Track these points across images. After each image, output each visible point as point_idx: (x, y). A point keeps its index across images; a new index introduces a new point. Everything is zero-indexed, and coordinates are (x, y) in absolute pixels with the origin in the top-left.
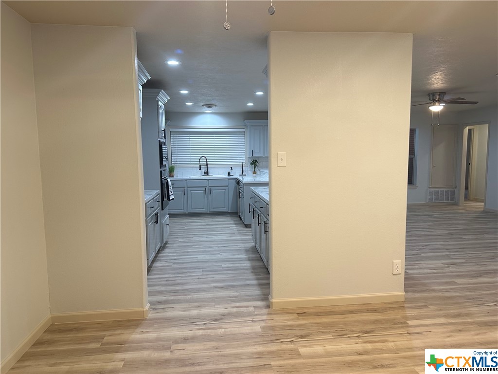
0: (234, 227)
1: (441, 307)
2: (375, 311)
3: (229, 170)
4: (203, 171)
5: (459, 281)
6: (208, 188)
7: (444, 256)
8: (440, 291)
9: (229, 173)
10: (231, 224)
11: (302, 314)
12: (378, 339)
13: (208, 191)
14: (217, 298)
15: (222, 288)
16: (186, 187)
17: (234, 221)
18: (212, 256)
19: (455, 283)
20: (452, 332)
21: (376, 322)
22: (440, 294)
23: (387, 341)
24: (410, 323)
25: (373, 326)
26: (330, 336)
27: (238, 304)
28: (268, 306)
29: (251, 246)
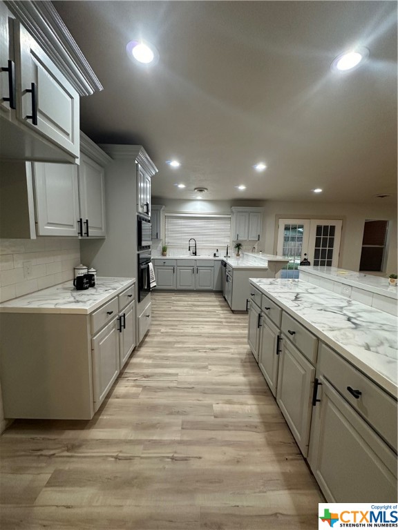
0: (219, 311)
3: (215, 252)
4: (191, 251)
6: (195, 268)
9: (215, 254)
10: (216, 306)
13: (195, 271)
16: (175, 266)
17: (220, 301)
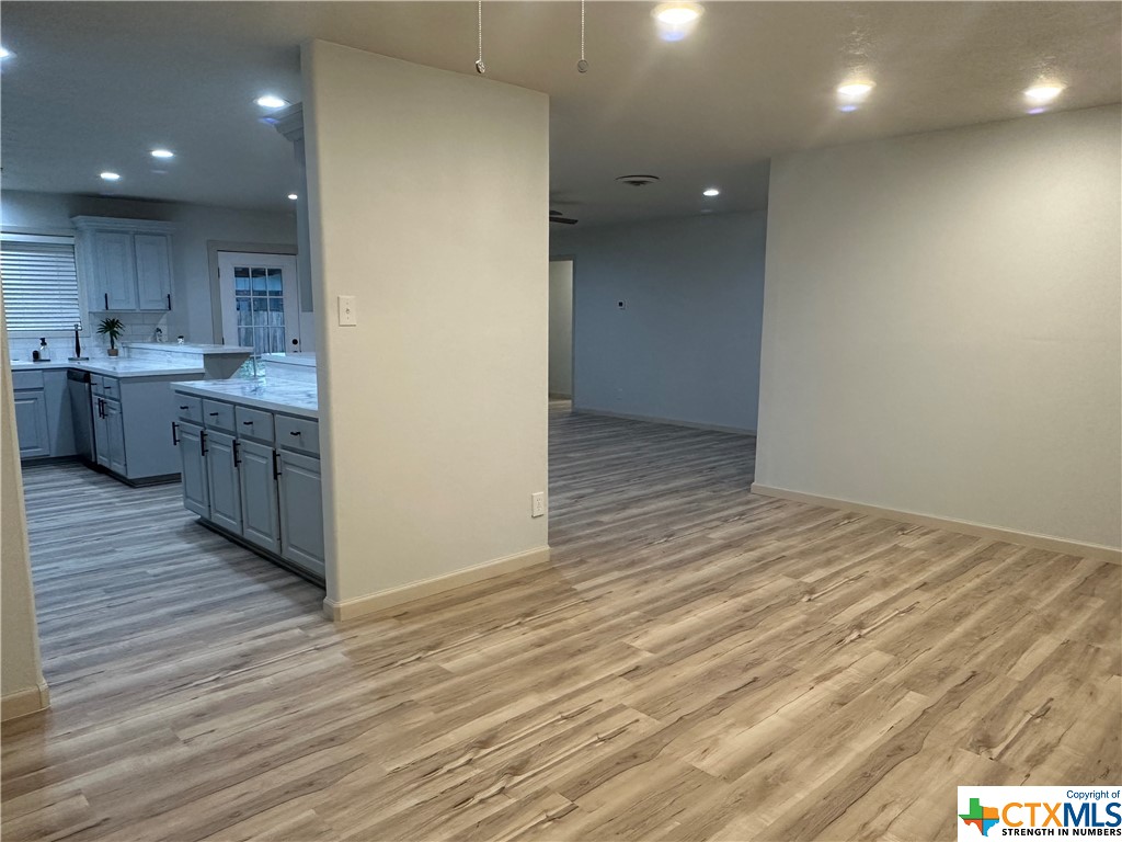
0: (95, 490)
1: (605, 558)
2: (516, 583)
3: (37, 346)
5: (605, 518)
7: (561, 487)
8: (589, 536)
9: (37, 355)
11: (402, 616)
12: (553, 619)
14: (198, 631)
15: (192, 611)
18: (98, 558)
19: (601, 523)
20: (637, 585)
21: (530, 597)
22: (591, 541)
23: (566, 619)
24: (579, 587)
25: (532, 605)
26: (476, 635)
27: (259, 631)
28: (329, 619)
29: (184, 523)
